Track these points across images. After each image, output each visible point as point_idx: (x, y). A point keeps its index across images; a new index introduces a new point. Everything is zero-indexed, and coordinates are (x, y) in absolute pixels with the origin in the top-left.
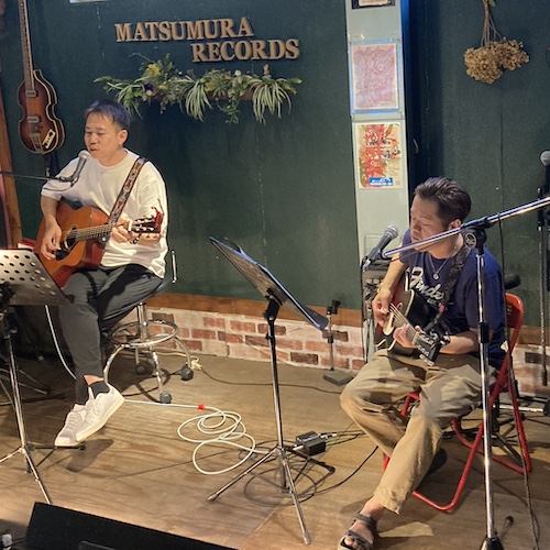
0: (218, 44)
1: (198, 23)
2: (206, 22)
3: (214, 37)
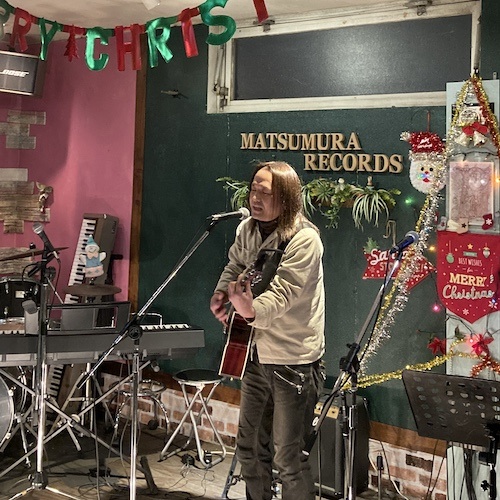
0: (328, 155)
1: (312, 136)
2: (319, 135)
3: (325, 149)
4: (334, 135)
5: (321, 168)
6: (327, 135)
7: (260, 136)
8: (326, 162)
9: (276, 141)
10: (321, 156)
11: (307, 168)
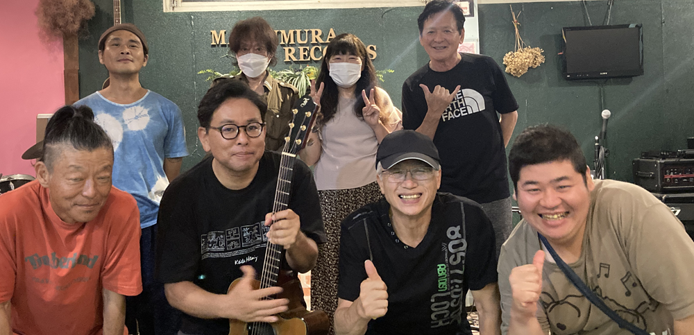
1: (291, 32)
2: (298, 32)
3: (305, 42)
5: (302, 59)
6: (307, 31)
8: (306, 53)
10: (301, 48)
11: (287, 60)
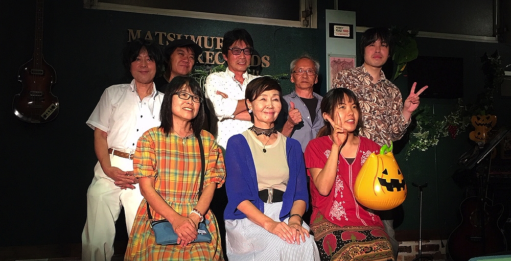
0: (213, 53)
1: (200, 38)
2: (206, 38)
3: (211, 48)
4: (218, 39)
5: (208, 62)
6: (213, 38)
7: (149, 33)
8: (211, 58)
9: (165, 38)
10: (208, 53)
